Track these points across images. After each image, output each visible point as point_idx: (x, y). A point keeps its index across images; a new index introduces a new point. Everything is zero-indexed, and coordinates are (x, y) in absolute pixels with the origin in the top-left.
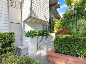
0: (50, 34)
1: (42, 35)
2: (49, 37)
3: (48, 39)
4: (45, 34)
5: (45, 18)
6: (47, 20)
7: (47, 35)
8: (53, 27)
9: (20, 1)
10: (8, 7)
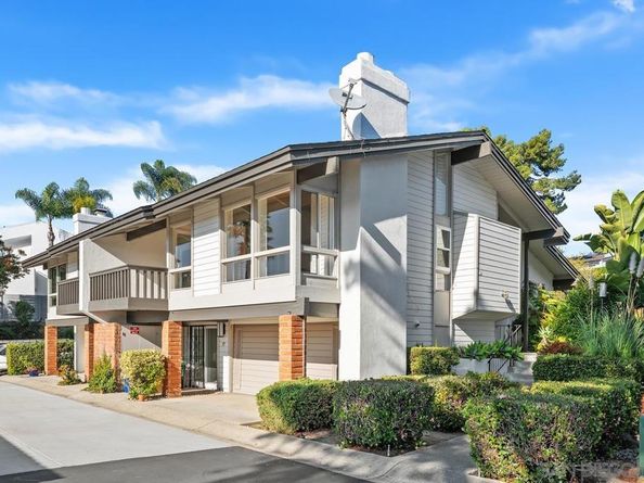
0: (522, 355)
1: (498, 357)
2: (519, 364)
3: (516, 371)
4: (508, 355)
5: (509, 303)
6: (512, 308)
7: (514, 357)
8: (535, 328)
9: (448, 270)
10: (433, 293)
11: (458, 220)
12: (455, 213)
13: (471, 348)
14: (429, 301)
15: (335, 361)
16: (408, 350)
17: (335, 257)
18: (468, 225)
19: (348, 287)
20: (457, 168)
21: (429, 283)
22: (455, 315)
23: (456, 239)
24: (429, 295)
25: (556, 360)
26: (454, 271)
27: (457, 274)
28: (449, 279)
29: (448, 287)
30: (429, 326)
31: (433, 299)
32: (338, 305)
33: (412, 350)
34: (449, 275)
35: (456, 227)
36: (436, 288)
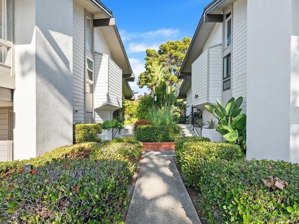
1: (115, 127)
4: (118, 126)
6: (119, 105)
7: (121, 127)
9: (92, 82)
10: (85, 93)
11: (97, 56)
12: (95, 53)
13: (105, 124)
14: (83, 98)
15: (11, 137)
16: (74, 126)
17: (8, 48)
18: (103, 60)
19: (23, 74)
20: (96, 29)
21: (83, 87)
22: (96, 107)
23: (96, 66)
24: (83, 94)
25: (148, 128)
26: (95, 83)
27: (97, 85)
28: (92, 87)
29: (92, 91)
30: (83, 112)
31: (85, 97)
32: (12, 91)
33: (77, 126)
34: (93, 85)
35: (96, 60)
36: (87, 91)
